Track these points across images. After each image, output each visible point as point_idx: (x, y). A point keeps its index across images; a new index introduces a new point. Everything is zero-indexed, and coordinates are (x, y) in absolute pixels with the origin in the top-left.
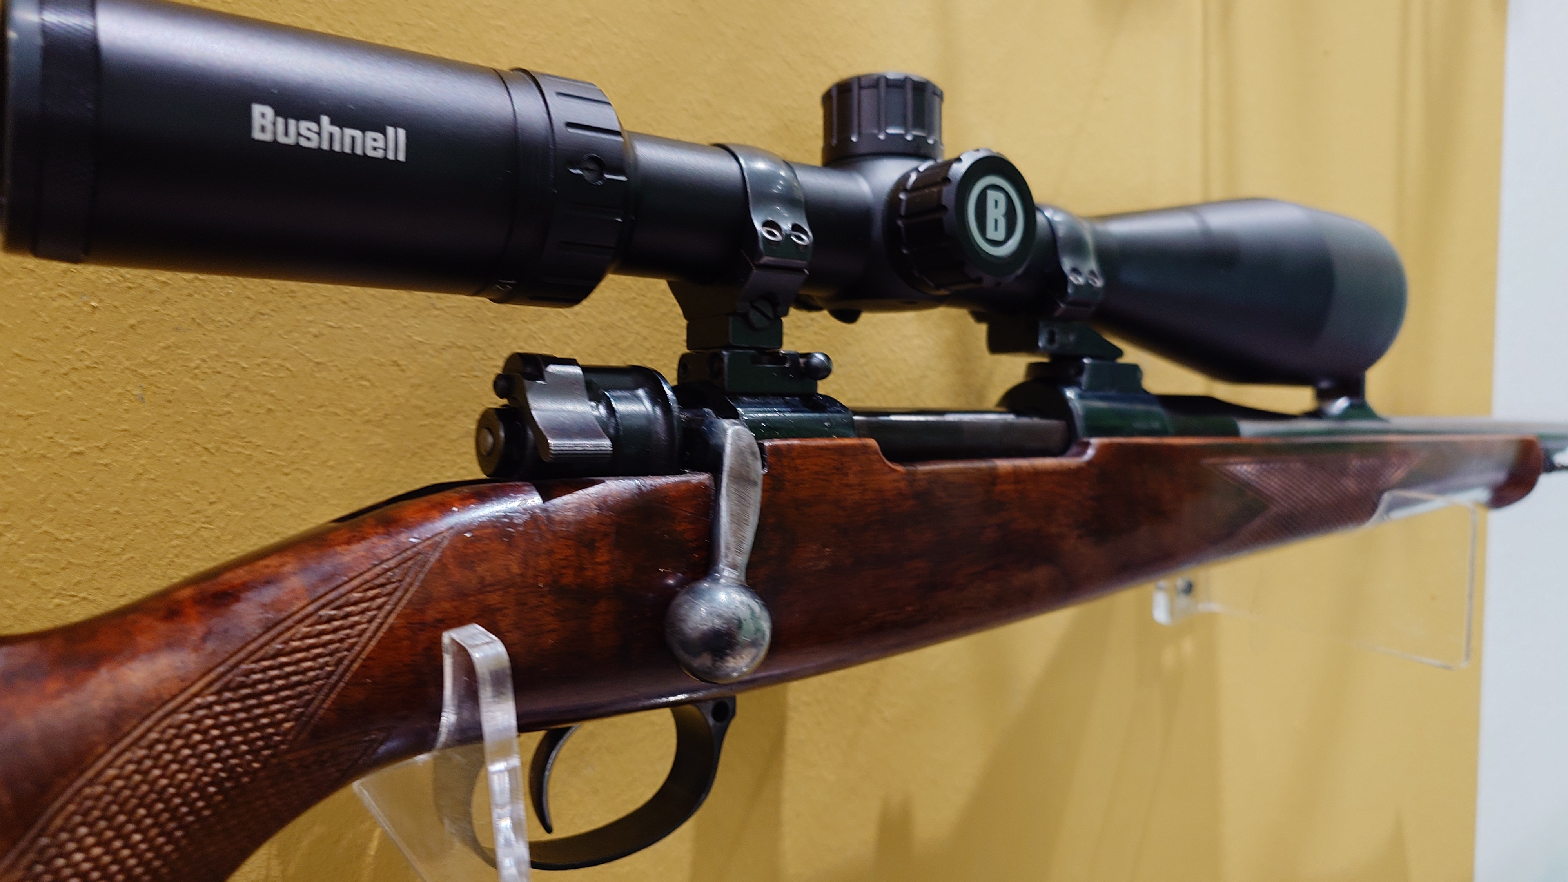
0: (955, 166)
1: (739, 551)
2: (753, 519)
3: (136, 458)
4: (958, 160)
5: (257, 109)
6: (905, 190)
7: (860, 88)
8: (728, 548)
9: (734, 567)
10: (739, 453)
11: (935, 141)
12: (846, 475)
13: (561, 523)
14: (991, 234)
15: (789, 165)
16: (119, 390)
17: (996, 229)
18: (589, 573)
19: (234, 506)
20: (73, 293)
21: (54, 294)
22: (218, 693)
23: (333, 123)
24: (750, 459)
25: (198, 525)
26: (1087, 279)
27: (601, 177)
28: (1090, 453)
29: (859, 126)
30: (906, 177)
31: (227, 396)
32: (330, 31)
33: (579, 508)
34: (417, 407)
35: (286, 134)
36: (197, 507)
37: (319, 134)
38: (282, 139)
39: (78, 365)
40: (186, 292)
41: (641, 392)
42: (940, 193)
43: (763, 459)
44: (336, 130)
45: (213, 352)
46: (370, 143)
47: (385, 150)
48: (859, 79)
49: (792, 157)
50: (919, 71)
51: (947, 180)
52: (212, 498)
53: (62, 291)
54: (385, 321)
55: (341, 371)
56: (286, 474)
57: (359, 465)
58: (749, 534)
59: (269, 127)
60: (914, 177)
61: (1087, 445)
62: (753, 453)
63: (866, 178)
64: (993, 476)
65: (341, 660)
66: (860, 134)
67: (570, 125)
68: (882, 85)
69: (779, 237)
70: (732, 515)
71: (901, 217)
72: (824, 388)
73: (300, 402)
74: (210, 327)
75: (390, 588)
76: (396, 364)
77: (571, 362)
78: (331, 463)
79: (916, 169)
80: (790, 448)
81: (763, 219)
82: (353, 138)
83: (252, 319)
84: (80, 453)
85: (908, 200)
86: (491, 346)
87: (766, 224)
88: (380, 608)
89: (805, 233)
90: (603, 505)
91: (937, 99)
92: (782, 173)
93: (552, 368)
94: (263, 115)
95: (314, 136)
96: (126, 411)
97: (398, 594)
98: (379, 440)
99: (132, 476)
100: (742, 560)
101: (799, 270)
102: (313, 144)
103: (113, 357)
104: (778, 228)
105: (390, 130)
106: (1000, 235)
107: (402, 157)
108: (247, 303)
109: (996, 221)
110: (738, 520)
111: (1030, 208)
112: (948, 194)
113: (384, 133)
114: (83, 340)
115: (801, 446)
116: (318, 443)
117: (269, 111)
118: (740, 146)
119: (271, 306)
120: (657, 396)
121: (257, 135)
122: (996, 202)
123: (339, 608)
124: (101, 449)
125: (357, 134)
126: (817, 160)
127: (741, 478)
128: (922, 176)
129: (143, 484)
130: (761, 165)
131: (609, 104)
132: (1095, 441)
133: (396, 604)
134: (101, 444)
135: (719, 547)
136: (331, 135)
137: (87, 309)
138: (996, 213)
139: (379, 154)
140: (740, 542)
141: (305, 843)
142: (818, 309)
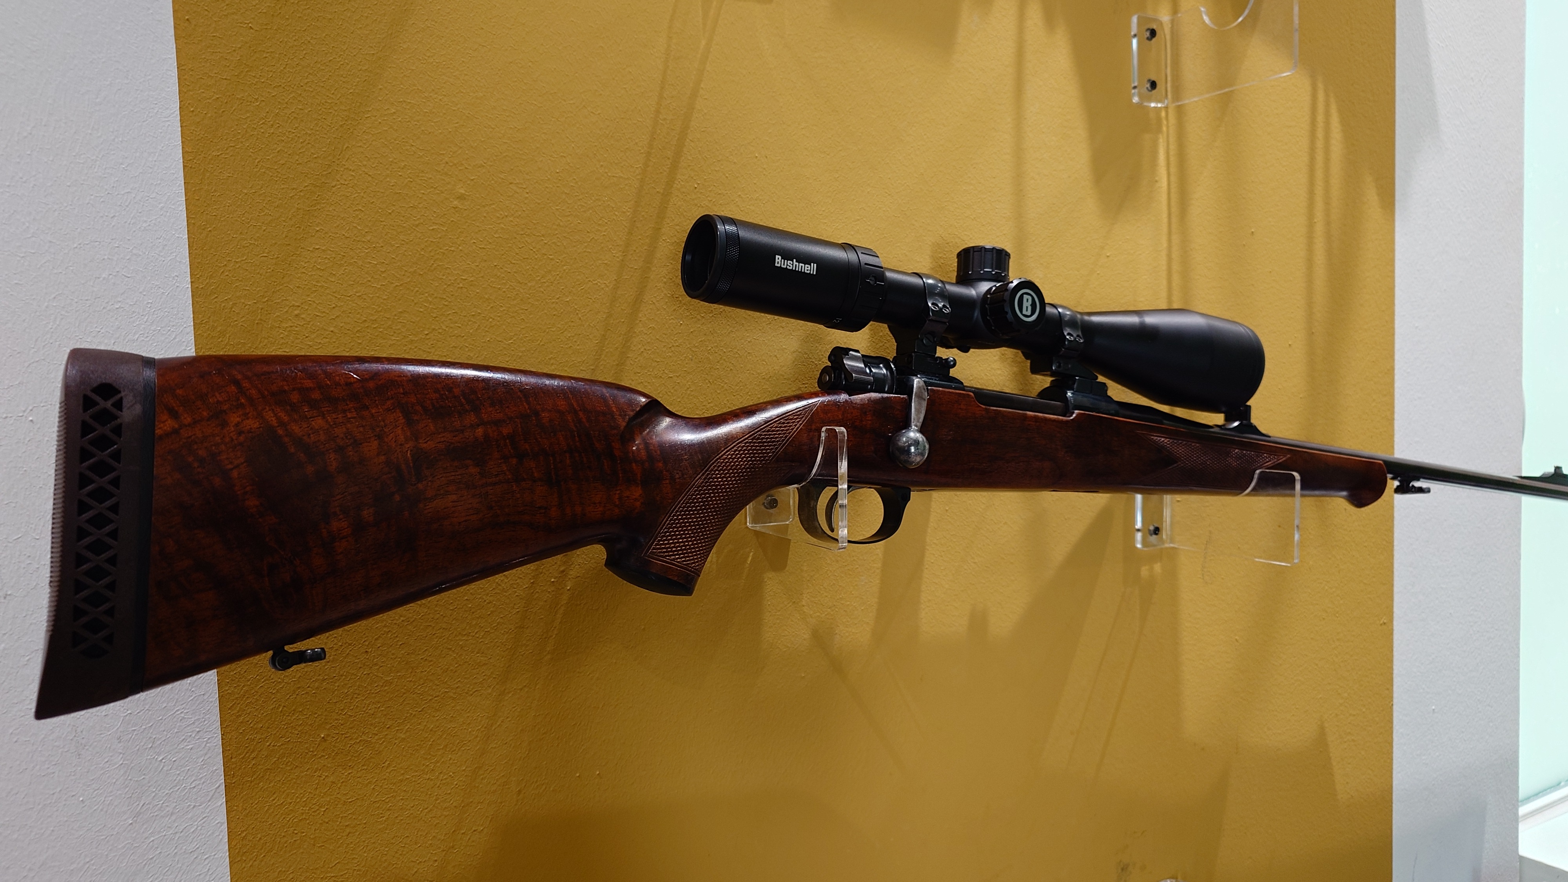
0: (1010, 284)
1: (918, 421)
2: (923, 412)
3: (687, 382)
4: (1012, 282)
5: (777, 257)
6: (990, 294)
7: (974, 252)
8: (914, 420)
9: (916, 426)
10: (919, 388)
11: (1005, 275)
12: (960, 404)
13: (856, 404)
14: (1024, 312)
15: (942, 282)
16: (685, 355)
17: (1027, 310)
18: (864, 423)
19: (716, 405)
20: (676, 318)
21: (670, 318)
22: (752, 439)
23: (796, 262)
24: (923, 391)
25: (704, 411)
26: (1075, 339)
27: (876, 283)
28: (1074, 415)
29: (973, 267)
30: (991, 288)
31: (718, 362)
32: (765, 225)
33: (861, 400)
34: (782, 375)
35: (784, 265)
36: (704, 404)
37: (793, 265)
38: (782, 266)
39: (675, 345)
40: (709, 321)
41: (881, 365)
42: (1003, 294)
43: (928, 393)
44: (797, 264)
45: (716, 344)
46: (806, 268)
47: (810, 270)
48: (973, 247)
49: (944, 280)
50: (999, 245)
51: (1007, 290)
52: (710, 401)
53: (672, 317)
54: (773, 339)
55: (756, 357)
56: (734, 396)
57: (759, 396)
58: (922, 416)
59: (780, 262)
60: (994, 288)
61: (1073, 413)
62: (924, 389)
63: (974, 288)
64: (1025, 416)
65: (786, 436)
66: (972, 271)
67: (866, 264)
68: (983, 250)
69: (938, 309)
70: (916, 409)
71: (988, 305)
72: (953, 372)
73: (742, 367)
74: (715, 335)
75: (801, 416)
76: (776, 356)
77: (857, 351)
78: (749, 394)
79: (995, 286)
80: (939, 391)
81: (931, 302)
82: (802, 266)
83: (729, 333)
84: (671, 377)
85: (991, 298)
86: (811, 353)
87: (933, 304)
88: (798, 422)
89: (948, 308)
90: (869, 400)
91: (1007, 257)
92: (939, 285)
93: (851, 352)
94: (778, 259)
95: (791, 266)
96: (687, 364)
97: (804, 418)
98: (767, 387)
99: (685, 389)
100: (919, 424)
101: (945, 323)
102: (791, 268)
103: (685, 343)
104: (938, 306)
105: (812, 264)
106: (1029, 313)
107: (815, 273)
108: (728, 327)
109: (1027, 307)
110: (918, 411)
111: (1043, 304)
112: (1007, 295)
113: (811, 265)
114: (676, 336)
115: (942, 391)
116: (746, 385)
117: (780, 257)
118: (923, 274)
119: (736, 329)
120: (888, 367)
121: (776, 265)
122: (1027, 300)
123: (786, 420)
124: (677, 377)
125: (803, 265)
126: (954, 281)
127: (920, 397)
128: (997, 288)
129: (689, 392)
130: (930, 281)
131: (878, 257)
132: (1076, 411)
133: (803, 422)
134: (678, 375)
135: (911, 419)
136: (796, 265)
137: (679, 324)
138: (1027, 304)
139: (809, 272)
140: (919, 418)
141: (726, 551)
142: (952, 348)
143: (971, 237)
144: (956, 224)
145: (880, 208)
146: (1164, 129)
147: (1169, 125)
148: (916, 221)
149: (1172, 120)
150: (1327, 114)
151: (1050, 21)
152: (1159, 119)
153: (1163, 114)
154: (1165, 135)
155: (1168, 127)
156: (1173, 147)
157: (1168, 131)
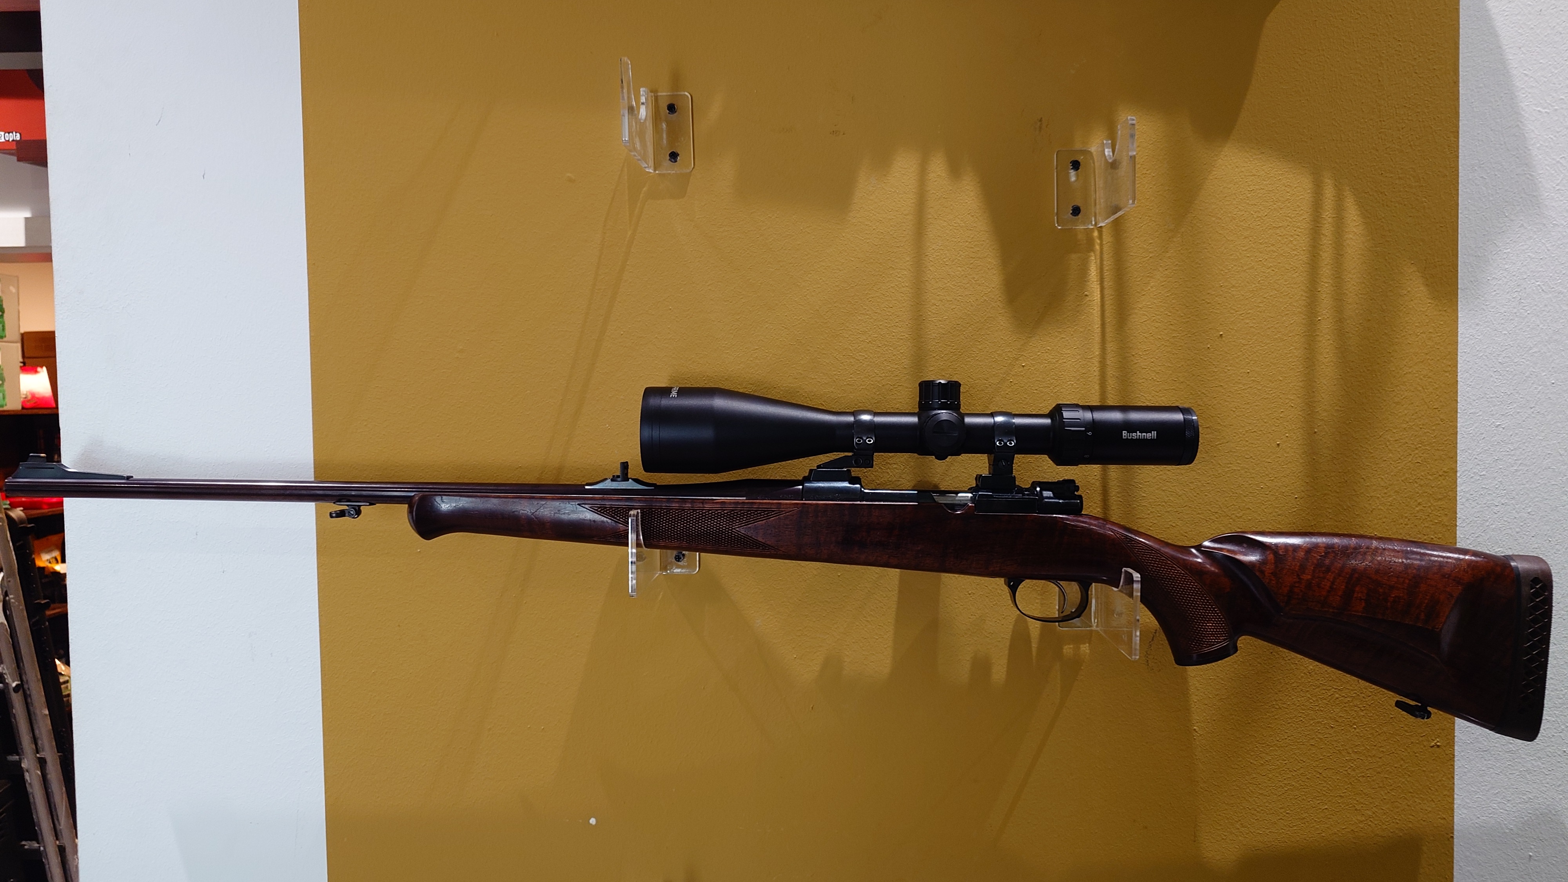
143: (866, 356)
144: (850, 347)
145: (777, 339)
146: (1097, 247)
147: (1104, 244)
148: (811, 347)
149: (1107, 237)
150: (1339, 209)
151: (955, 171)
152: (1090, 242)
153: (1096, 234)
154: (1098, 253)
155: (1101, 245)
156: (1108, 263)
157: (1101, 249)
